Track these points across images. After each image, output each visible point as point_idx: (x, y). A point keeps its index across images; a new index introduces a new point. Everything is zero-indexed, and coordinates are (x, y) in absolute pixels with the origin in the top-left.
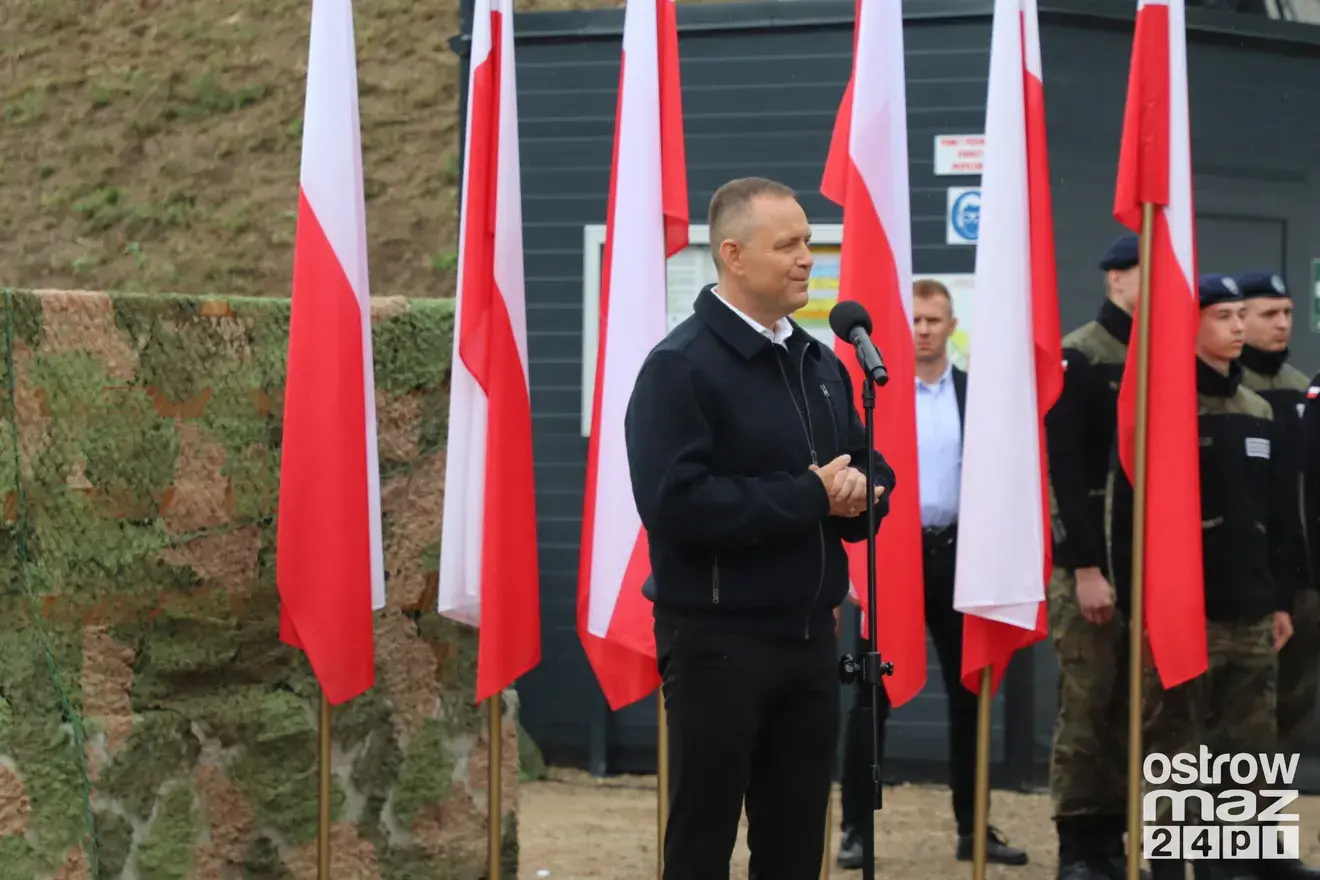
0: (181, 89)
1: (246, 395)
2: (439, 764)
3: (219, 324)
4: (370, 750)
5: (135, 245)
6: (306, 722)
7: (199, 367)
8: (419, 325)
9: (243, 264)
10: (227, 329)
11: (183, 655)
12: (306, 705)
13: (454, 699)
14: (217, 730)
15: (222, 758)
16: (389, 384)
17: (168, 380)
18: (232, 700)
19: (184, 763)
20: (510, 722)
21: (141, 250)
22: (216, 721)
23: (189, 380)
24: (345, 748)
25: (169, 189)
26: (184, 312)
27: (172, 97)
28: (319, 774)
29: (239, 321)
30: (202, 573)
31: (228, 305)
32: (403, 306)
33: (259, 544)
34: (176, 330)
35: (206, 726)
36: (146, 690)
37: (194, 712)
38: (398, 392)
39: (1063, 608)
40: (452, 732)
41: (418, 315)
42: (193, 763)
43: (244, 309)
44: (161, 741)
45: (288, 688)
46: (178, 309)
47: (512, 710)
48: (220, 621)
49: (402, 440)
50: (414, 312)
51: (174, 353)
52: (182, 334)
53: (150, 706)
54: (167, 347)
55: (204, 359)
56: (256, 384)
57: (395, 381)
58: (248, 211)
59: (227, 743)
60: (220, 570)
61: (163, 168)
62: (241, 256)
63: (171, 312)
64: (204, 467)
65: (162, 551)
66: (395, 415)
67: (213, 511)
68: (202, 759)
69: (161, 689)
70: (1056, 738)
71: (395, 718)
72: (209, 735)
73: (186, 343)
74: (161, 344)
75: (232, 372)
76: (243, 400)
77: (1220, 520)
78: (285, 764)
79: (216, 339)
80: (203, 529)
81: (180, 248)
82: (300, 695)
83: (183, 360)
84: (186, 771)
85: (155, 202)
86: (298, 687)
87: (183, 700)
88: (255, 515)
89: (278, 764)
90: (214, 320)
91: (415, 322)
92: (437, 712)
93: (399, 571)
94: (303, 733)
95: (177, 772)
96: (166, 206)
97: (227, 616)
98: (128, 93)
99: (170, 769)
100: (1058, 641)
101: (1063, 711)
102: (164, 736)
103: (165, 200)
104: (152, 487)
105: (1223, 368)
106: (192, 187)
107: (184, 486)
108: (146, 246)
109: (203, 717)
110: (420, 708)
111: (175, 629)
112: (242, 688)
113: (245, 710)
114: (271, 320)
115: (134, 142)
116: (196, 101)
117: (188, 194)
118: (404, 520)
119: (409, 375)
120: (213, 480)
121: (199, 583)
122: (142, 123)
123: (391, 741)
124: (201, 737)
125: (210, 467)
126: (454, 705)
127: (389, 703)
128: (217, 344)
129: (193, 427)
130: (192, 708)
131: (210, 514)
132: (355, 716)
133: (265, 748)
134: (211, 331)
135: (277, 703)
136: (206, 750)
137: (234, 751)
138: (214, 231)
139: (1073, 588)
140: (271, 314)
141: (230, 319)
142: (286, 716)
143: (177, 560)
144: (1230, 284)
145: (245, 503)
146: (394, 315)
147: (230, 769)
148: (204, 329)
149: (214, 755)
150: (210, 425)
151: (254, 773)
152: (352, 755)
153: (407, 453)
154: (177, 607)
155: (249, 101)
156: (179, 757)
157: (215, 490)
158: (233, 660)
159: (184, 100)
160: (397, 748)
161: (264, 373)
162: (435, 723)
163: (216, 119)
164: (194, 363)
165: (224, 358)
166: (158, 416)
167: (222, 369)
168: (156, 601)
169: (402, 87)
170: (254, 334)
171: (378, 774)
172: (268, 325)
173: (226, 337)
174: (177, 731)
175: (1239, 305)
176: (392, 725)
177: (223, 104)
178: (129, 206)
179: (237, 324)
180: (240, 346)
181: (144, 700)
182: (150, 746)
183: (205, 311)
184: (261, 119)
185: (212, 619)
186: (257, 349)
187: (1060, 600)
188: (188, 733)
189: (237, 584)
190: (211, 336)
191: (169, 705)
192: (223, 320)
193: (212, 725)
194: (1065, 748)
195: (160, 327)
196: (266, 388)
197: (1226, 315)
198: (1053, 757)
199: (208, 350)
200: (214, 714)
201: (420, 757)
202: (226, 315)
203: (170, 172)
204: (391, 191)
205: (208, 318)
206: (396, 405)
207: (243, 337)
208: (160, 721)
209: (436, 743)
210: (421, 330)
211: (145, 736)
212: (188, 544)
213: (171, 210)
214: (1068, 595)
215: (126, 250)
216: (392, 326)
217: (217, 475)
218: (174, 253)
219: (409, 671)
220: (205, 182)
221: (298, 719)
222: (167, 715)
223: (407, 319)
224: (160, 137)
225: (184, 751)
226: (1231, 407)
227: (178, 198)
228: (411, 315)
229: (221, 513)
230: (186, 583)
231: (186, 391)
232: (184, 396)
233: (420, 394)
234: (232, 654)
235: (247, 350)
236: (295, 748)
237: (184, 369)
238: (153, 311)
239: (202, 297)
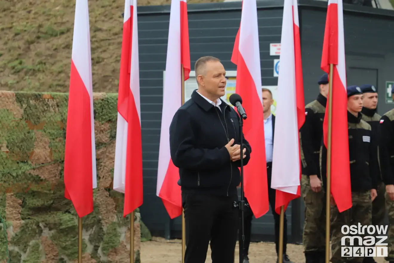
0: (42, 30)
1: (56, 123)
2: (116, 235)
3: (48, 101)
4: (94, 231)
5: (27, 77)
6: (75, 223)
7: (42, 114)
8: (110, 101)
9: (60, 83)
10: (51, 103)
11: (37, 202)
12: (75, 217)
13: (120, 216)
14: (47, 225)
15: (49, 234)
16: (100, 119)
17: (32, 118)
18: (52, 216)
19: (37, 235)
20: (138, 223)
21: (29, 78)
22: (47, 223)
23: (39, 118)
24: (87, 231)
25: (38, 60)
26: (37, 97)
27: (38, 32)
28: (78, 239)
29: (54, 100)
30: (42, 177)
31: (51, 95)
32: (105, 96)
33: (60, 168)
34: (35, 103)
35: (44, 224)
36: (26, 213)
37: (40, 220)
38: (103, 122)
39: (306, 187)
40: (120, 226)
41: (110, 99)
42: (40, 235)
43: (55, 97)
44: (30, 228)
45: (69, 212)
46: (35, 97)
47: (138, 219)
48: (48, 192)
49: (104, 137)
50: (109, 97)
51: (34, 110)
52: (37, 104)
53: (27, 218)
54: (32, 108)
55: (43, 112)
56: (59, 120)
57: (102, 119)
58: (62, 67)
59: (50, 229)
60: (48, 176)
61: (36, 54)
62: (60, 80)
63: (33, 98)
64: (43, 145)
65: (30, 171)
66: (102, 129)
67: (46, 158)
68: (43, 234)
69: (30, 213)
70: (304, 227)
71: (103, 222)
72: (45, 227)
73: (38, 107)
74: (30, 107)
75: (52, 116)
76: (55, 124)
77: (354, 161)
78: (69, 236)
79: (47, 106)
80: (43, 164)
81: (41, 78)
82: (73, 214)
83: (37, 112)
84: (38, 238)
85: (33, 64)
86: (72, 212)
87: (37, 216)
88: (59, 159)
89: (66, 235)
90: (47, 100)
91: (108, 100)
92: (115, 220)
93: (103, 177)
94: (74, 226)
95: (35, 238)
96: (37, 65)
97: (50, 190)
98: (25, 31)
99: (33, 237)
100: (304, 198)
101: (306, 219)
102: (31, 227)
103: (37, 63)
104: (27, 151)
105: (356, 115)
106: (45, 59)
107: (37, 151)
108: (31, 77)
109: (43, 221)
110: (110, 218)
111: (34, 194)
112: (55, 212)
113: (56, 219)
114: (64, 100)
115: (27, 45)
116: (46, 33)
117: (44, 61)
118: (105, 161)
119: (107, 117)
120: (46, 149)
121: (42, 180)
122: (30, 40)
123: (101, 228)
124: (42, 227)
125: (45, 145)
126: (121, 218)
127: (100, 217)
128: (47, 107)
129: (40, 132)
130: (39, 218)
131: (45, 159)
132: (90, 221)
133: (62, 231)
134: (45, 103)
135: (66, 217)
136: (43, 231)
137: (53, 231)
138: (51, 73)
139: (309, 181)
140: (64, 98)
141: (52, 100)
142: (69, 221)
143: (35, 173)
144: (358, 89)
145: (56, 156)
146: (102, 98)
147: (51, 237)
148: (43, 103)
149: (47, 233)
150: (45, 132)
151: (59, 238)
152: (89, 233)
153: (106, 140)
154: (34, 188)
155: (62, 33)
156: (36, 233)
157: (47, 152)
158: (52, 204)
159: (42, 33)
160: (103, 231)
161: (62, 116)
162: (115, 223)
163: (52, 39)
164: (40, 113)
165: (50, 112)
166: (29, 129)
167: (49, 115)
168: (28, 186)
169: (109, 29)
170: (59, 104)
171: (97, 239)
172: (63, 102)
173: (50, 105)
174: (35, 225)
175: (361, 95)
176: (102, 223)
177: (54, 34)
178: (25, 65)
179: (54, 101)
180: (55, 108)
181: (25, 216)
182: (27, 230)
183: (44, 97)
184: (66, 38)
185: (45, 191)
186: (60, 109)
187: (305, 185)
188: (38, 226)
189: (53, 181)
190: (46, 105)
191: (32, 217)
192: (49, 100)
193: (46, 224)
194: (307, 231)
195: (30, 102)
196: (62, 121)
197: (357, 98)
198: (304, 233)
199: (44, 109)
200: (46, 220)
201: (110, 233)
202: (50, 98)
203: (38, 55)
204: (105, 60)
205: (45, 99)
206: (103, 126)
207: (56, 105)
208: (30, 222)
209: (115, 229)
210: (110, 103)
211: (25, 227)
212: (38, 168)
213: (38, 66)
214: (307, 183)
215: (24, 79)
216: (101, 101)
217: (47, 147)
218: (39, 79)
219: (106, 207)
220: (49, 58)
221: (72, 222)
222: (32, 221)
223: (106, 99)
224: (35, 44)
225: (37, 231)
226: (358, 127)
227: (41, 63)
228: (107, 98)
229: (48, 159)
230: (38, 180)
231: (38, 122)
232: (37, 123)
233: (110, 122)
234: (52, 202)
235: (57, 109)
236: (72, 231)
237: (37, 115)
238: (28, 97)
239: (43, 93)
